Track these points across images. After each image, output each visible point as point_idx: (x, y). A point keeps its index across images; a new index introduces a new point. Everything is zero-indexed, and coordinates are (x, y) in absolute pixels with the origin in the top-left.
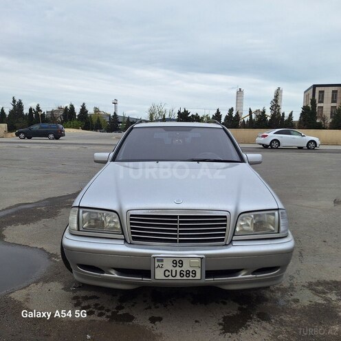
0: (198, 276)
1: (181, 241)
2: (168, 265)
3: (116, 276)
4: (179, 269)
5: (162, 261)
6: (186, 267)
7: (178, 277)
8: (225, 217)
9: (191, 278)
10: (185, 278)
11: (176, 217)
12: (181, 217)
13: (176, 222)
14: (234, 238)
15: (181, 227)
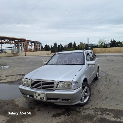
0: (44, 99)
1: (42, 89)
2: (37, 95)
3: (29, 97)
4: (40, 96)
5: (36, 94)
6: (41, 96)
7: (39, 99)
8: (54, 82)
9: (42, 99)
10: (41, 99)
11: (41, 82)
12: (42, 82)
13: (41, 83)
14: (57, 89)
15: (42, 85)
